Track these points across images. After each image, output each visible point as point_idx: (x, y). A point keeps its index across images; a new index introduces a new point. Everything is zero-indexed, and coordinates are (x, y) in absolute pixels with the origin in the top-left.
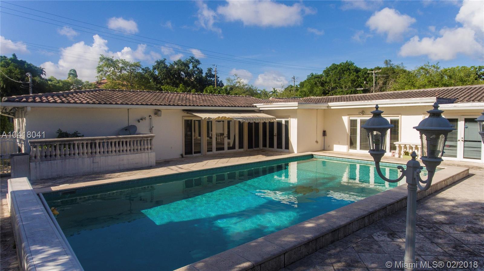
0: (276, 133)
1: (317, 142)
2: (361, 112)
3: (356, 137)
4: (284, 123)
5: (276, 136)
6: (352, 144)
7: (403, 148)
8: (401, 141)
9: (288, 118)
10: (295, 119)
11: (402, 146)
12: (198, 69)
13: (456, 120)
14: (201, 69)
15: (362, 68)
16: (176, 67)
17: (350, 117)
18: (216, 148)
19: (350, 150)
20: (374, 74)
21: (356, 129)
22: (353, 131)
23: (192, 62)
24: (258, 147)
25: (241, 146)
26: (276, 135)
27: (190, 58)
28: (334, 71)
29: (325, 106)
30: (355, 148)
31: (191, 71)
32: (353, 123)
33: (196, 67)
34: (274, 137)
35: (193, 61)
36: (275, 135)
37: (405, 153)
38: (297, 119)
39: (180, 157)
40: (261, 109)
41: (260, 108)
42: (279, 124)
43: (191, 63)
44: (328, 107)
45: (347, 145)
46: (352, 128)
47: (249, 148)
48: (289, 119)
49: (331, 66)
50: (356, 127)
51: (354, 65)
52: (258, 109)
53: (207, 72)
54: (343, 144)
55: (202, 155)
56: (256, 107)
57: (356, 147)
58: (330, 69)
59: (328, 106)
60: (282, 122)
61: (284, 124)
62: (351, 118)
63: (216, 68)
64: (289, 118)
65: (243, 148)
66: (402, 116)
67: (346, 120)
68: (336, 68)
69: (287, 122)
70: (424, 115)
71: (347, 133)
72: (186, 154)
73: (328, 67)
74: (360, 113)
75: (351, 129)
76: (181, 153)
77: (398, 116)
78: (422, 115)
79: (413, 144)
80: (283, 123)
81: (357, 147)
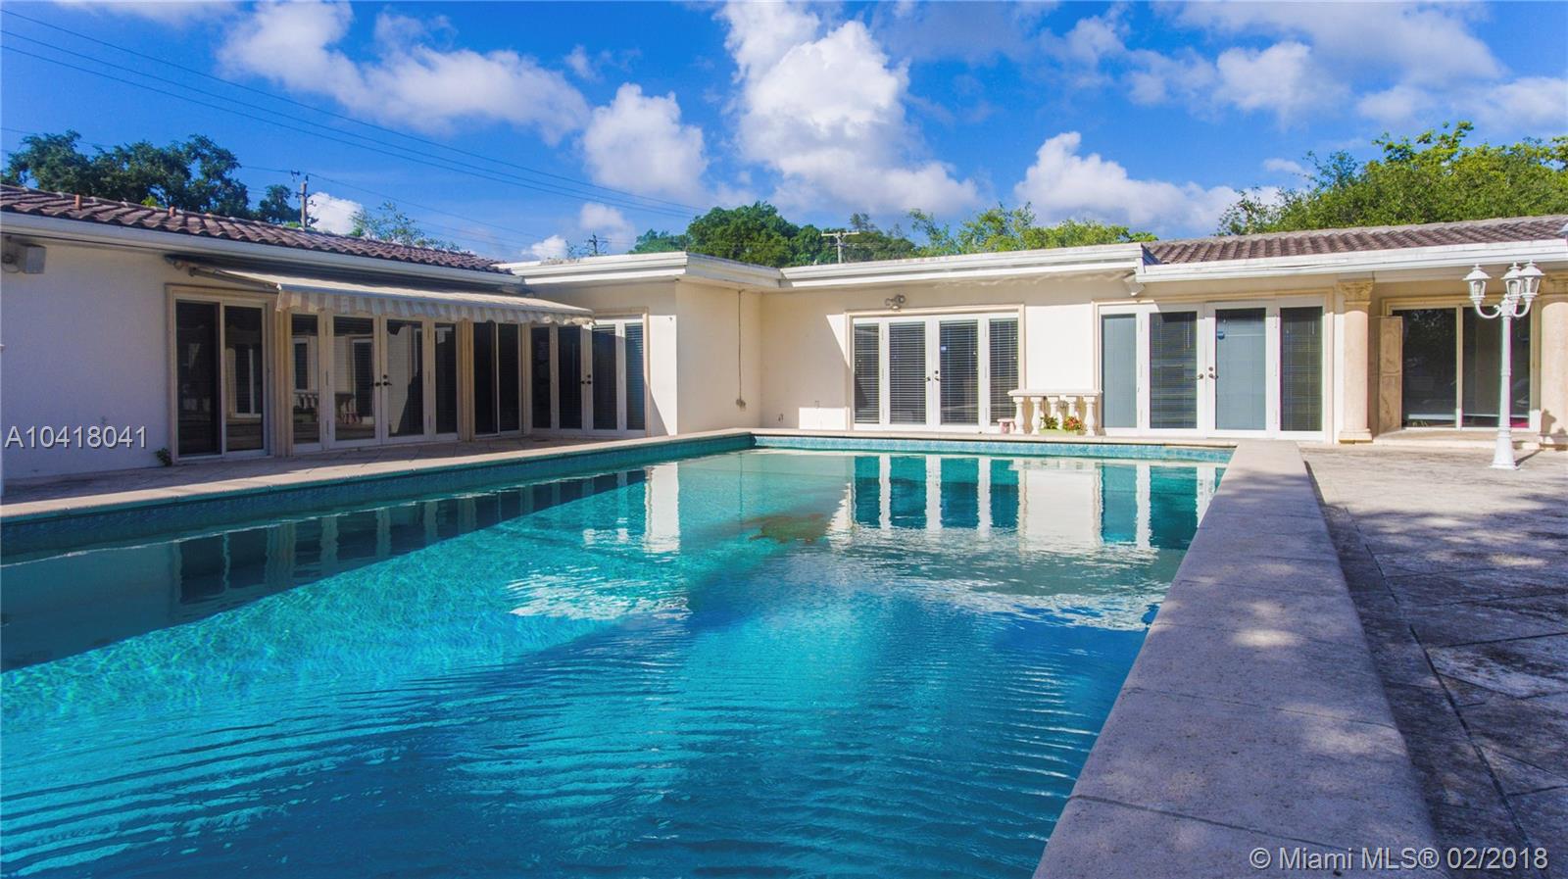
0: (591, 373)
1: (741, 403)
2: (892, 300)
3: (877, 381)
4: (620, 333)
5: (592, 385)
6: (864, 403)
7: (1036, 407)
8: (1026, 388)
9: (640, 317)
10: (666, 318)
11: (1036, 401)
12: (228, 183)
13: (1192, 317)
14: (240, 185)
15: (801, 227)
16: (126, 166)
17: (853, 317)
18: (338, 429)
19: (856, 425)
20: (839, 241)
21: (877, 356)
22: (866, 365)
23: (198, 155)
24: (517, 428)
25: (447, 420)
26: (591, 380)
27: (192, 141)
28: (719, 230)
29: (770, 278)
30: (874, 417)
31: (199, 188)
32: (865, 340)
33: (221, 177)
34: (583, 386)
35: (206, 152)
36: (588, 380)
37: (1047, 423)
38: (674, 317)
39: (157, 462)
40: (528, 282)
41: (524, 277)
42: (604, 340)
43: (195, 158)
44: (781, 281)
45: (847, 405)
46: (863, 352)
47: (478, 431)
48: (642, 320)
49: (710, 215)
50: (877, 349)
51: (778, 215)
52: (518, 281)
53: (268, 200)
54: (834, 404)
55: (268, 454)
56: (508, 272)
57: (876, 415)
58: (708, 221)
59: (780, 277)
60: (614, 332)
61: (620, 338)
62: (857, 321)
63: (305, 185)
64: (645, 316)
65: (454, 430)
66: (1027, 308)
67: (840, 326)
68: (726, 220)
69: (635, 334)
70: (1097, 304)
71: (846, 364)
72: (182, 452)
73: (702, 217)
74: (891, 303)
75: (857, 357)
76: (160, 445)
77: (1017, 310)
78: (1090, 303)
79: (1070, 392)
80: (617, 334)
81: (881, 413)
